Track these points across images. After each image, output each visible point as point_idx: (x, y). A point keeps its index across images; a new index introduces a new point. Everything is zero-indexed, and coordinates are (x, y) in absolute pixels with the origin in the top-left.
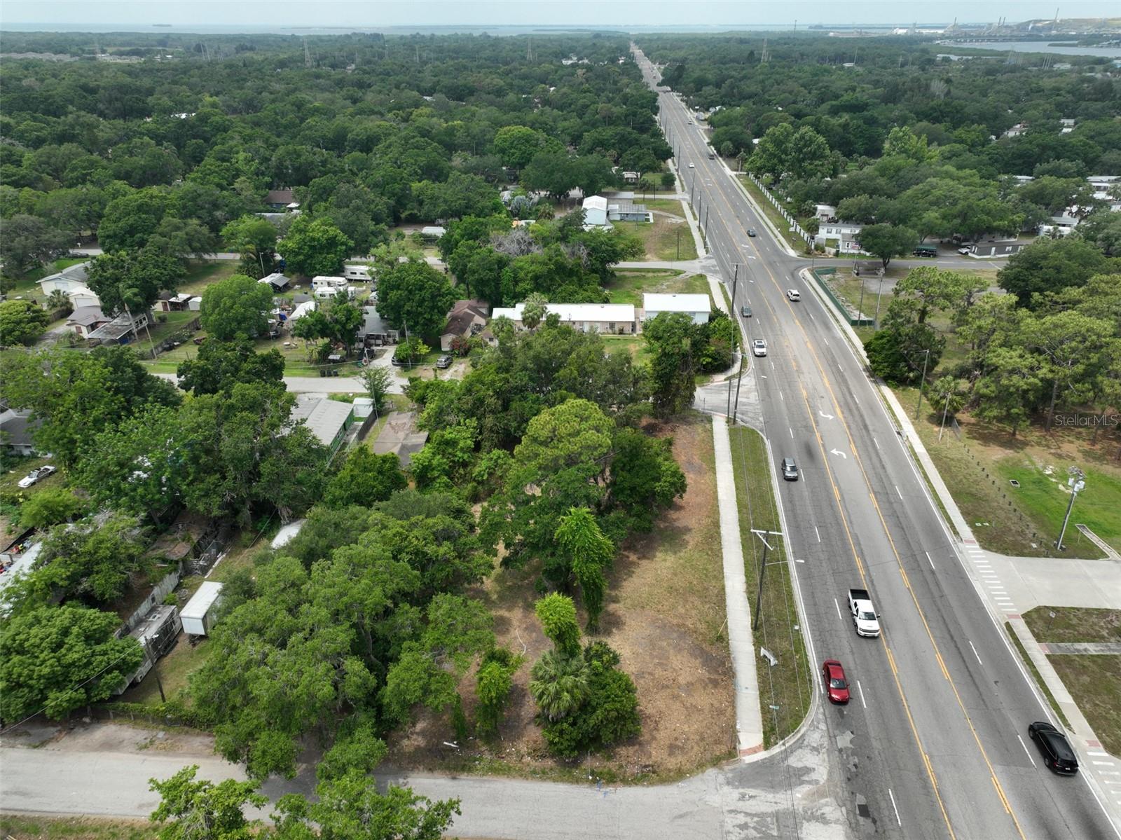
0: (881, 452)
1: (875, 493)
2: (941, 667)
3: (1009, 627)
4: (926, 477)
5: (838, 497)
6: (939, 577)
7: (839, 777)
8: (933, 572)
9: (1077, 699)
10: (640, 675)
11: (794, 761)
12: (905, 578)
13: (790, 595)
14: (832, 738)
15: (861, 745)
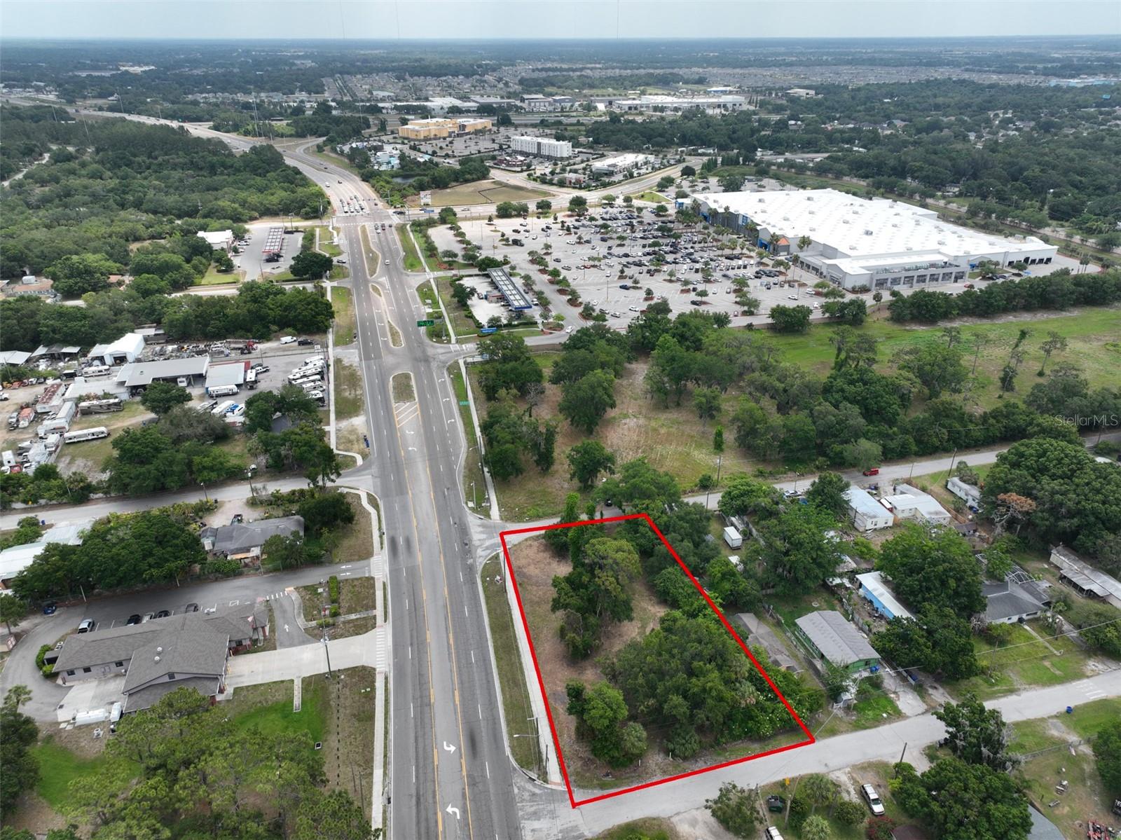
0: (413, 761)
1: (430, 705)
2: (425, 595)
3: (385, 621)
4: (386, 733)
5: (457, 693)
6: (409, 642)
7: (473, 551)
8: (412, 645)
9: (374, 594)
10: (549, 564)
11: (489, 551)
12: (428, 636)
13: (489, 613)
14: (475, 561)
15: (464, 559)
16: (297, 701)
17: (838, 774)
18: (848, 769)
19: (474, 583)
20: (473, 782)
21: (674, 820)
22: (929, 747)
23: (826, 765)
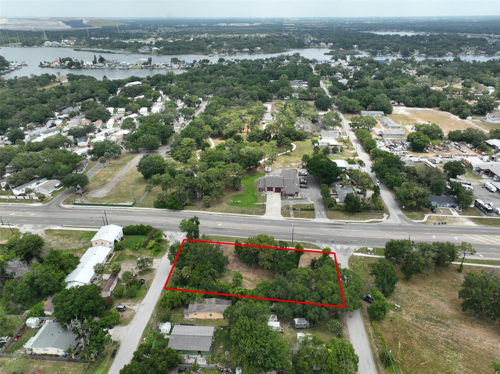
4: (233, 215)
7: (327, 243)
14: (319, 242)
16: (257, 204)
17: (137, 307)
18: (136, 311)
19: (302, 240)
20: (204, 227)
21: (160, 260)
22: (118, 346)
23: (143, 305)
